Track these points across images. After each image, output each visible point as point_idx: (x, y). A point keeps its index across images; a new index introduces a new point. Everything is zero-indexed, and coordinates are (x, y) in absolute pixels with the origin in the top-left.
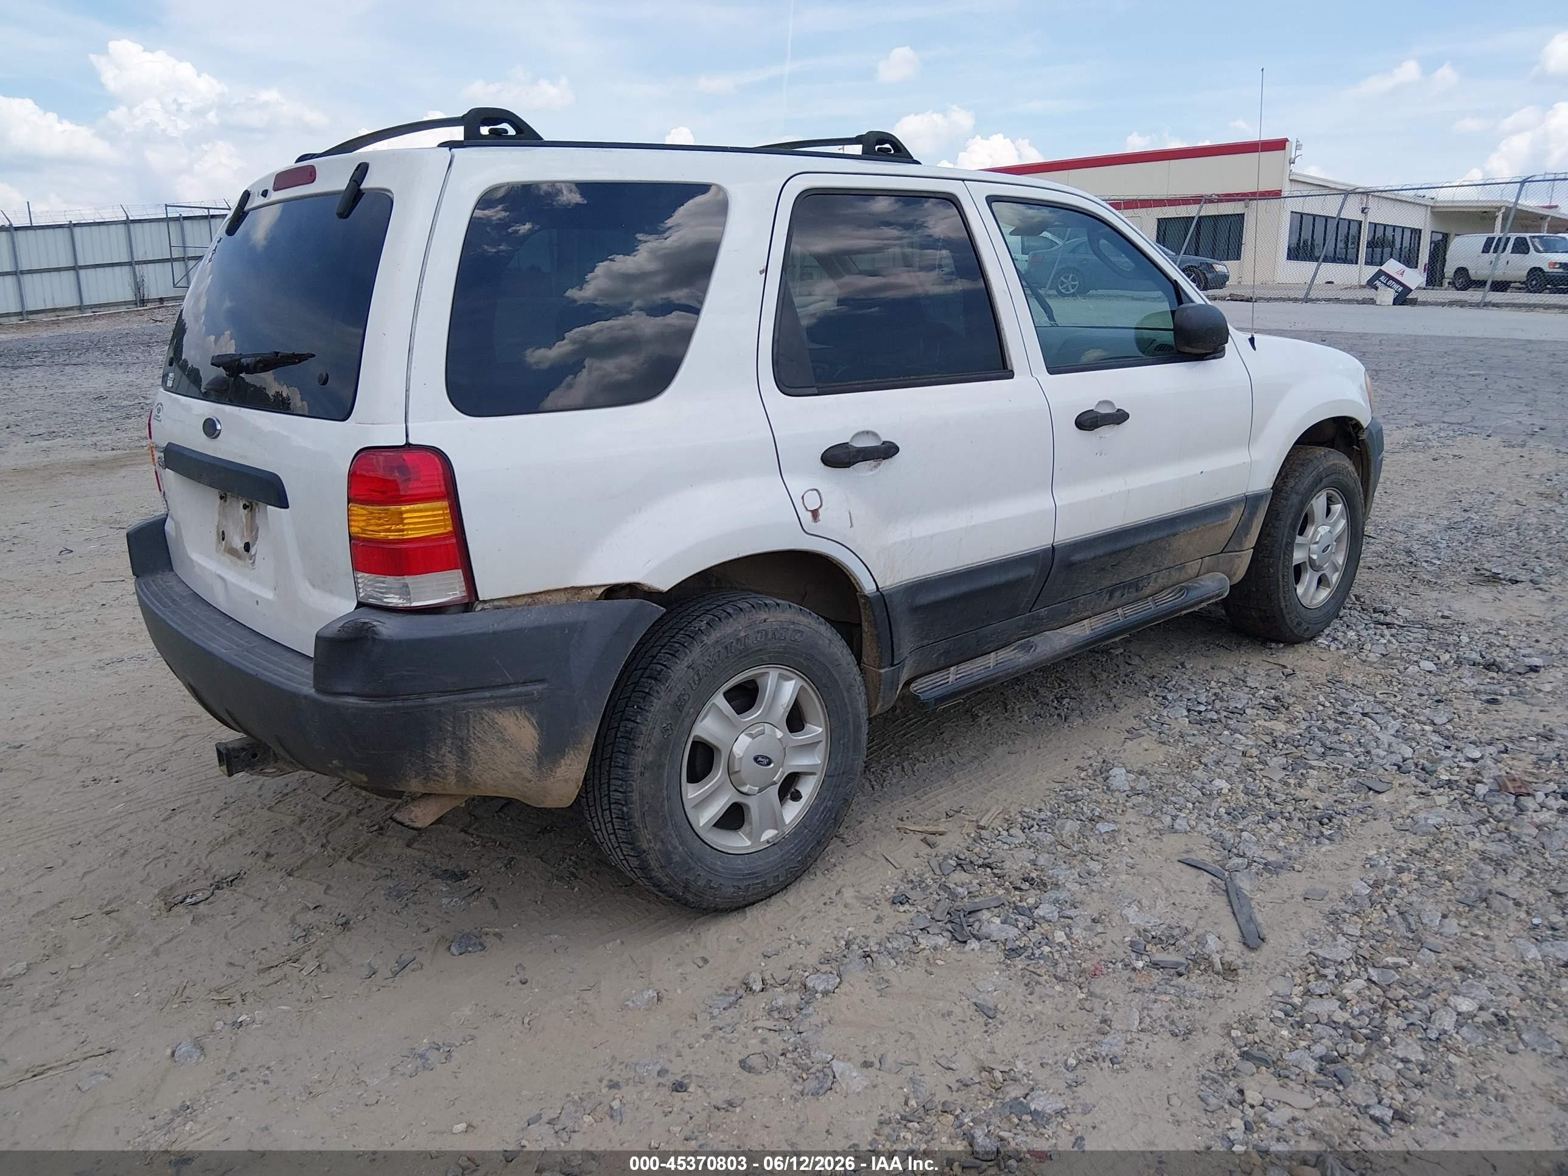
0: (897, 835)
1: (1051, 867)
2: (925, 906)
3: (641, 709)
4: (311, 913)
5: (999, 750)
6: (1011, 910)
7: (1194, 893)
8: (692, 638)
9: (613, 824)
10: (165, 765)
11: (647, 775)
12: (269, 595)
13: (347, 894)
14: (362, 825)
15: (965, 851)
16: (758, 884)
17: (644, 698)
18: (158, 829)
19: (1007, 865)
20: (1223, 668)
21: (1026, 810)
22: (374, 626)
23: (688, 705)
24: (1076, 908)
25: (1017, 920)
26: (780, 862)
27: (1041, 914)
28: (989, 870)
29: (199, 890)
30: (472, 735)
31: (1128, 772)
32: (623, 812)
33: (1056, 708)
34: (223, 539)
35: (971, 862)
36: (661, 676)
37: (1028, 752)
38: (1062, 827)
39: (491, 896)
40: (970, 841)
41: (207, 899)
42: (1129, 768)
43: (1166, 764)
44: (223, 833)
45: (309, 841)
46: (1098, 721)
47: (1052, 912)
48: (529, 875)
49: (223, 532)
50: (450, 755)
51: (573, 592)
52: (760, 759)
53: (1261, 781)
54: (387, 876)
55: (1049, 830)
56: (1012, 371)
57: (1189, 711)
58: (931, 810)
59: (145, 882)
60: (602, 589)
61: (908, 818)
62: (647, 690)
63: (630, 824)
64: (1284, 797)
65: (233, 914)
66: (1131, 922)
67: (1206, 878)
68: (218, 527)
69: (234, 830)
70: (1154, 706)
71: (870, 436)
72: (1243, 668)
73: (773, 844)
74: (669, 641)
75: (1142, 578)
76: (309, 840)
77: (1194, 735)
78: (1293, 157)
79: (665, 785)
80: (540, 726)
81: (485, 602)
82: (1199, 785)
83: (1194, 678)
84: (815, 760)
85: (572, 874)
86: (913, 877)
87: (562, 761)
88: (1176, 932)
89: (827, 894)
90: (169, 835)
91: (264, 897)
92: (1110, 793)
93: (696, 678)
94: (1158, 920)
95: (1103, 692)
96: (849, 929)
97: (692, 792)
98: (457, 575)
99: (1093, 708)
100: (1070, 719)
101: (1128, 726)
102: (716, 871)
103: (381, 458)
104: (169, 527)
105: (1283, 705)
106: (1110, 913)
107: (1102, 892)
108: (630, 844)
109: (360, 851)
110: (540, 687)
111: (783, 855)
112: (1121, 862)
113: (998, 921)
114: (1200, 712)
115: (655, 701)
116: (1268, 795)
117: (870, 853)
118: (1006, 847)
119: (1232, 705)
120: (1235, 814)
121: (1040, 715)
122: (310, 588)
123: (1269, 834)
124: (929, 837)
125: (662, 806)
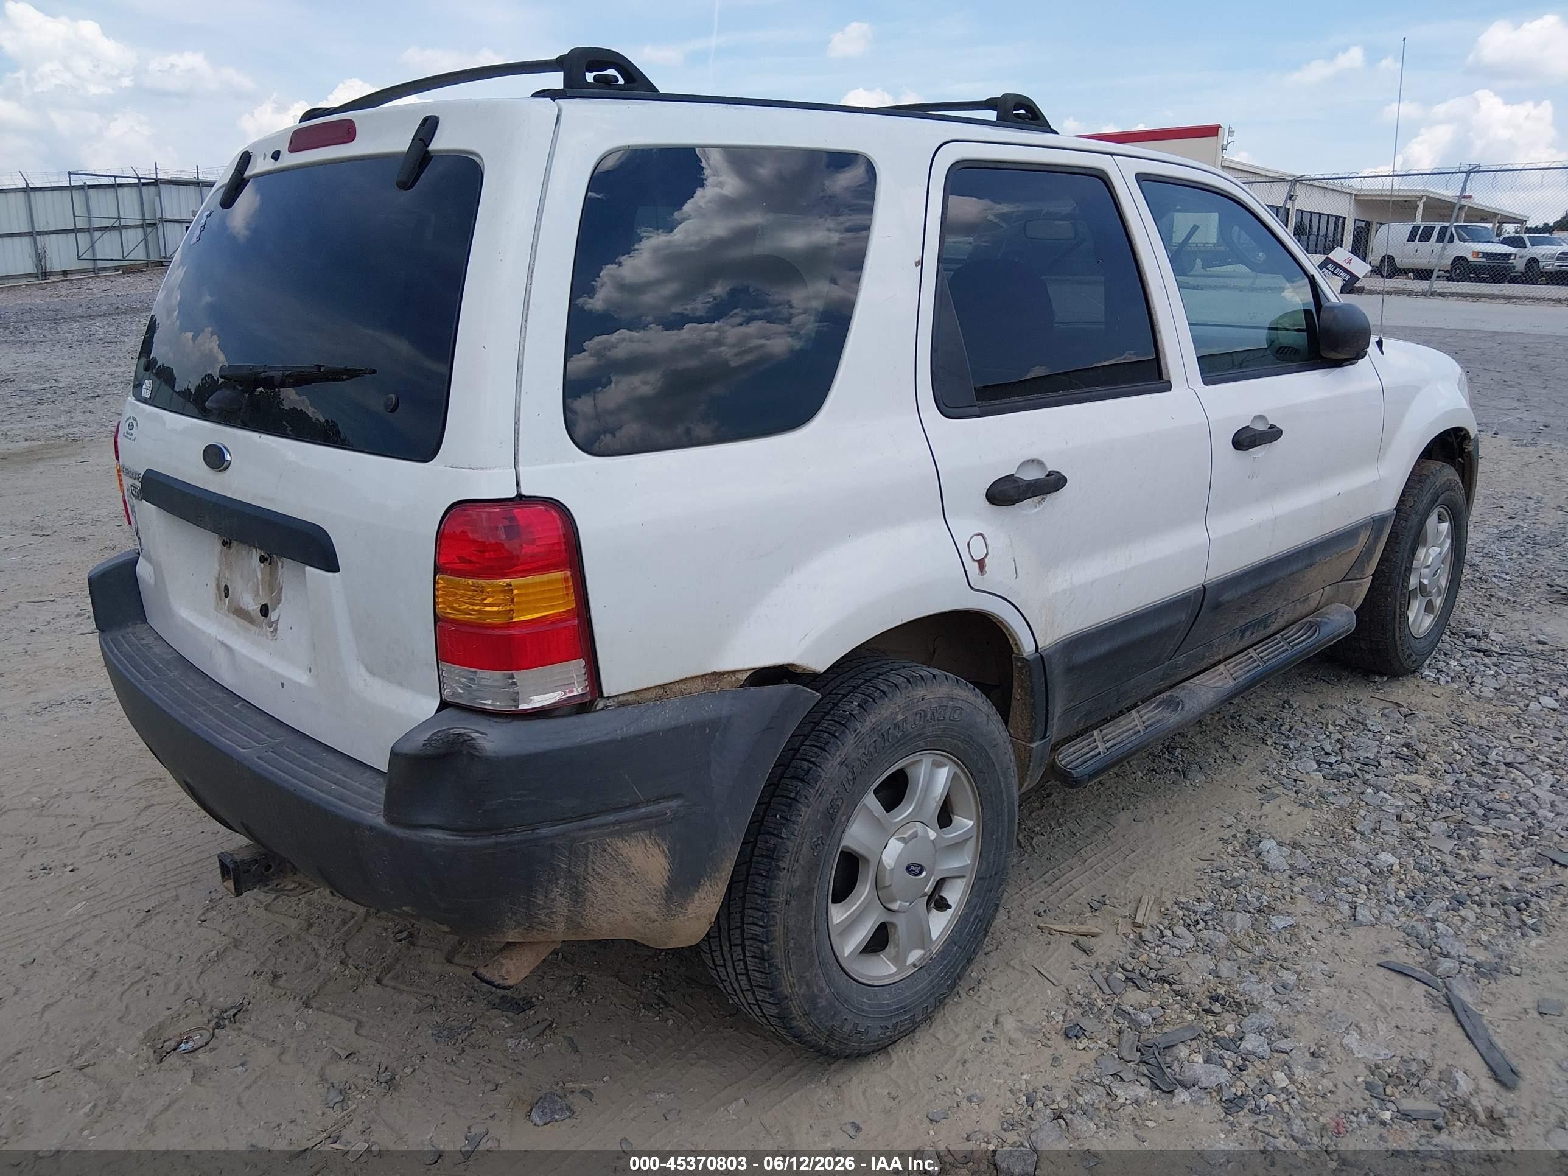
0: (1043, 938)
1: (1238, 979)
2: (1106, 1040)
3: (787, 820)
4: (344, 1063)
5: (1124, 818)
6: (1211, 1043)
7: (1413, 1010)
8: (843, 725)
9: (745, 963)
10: (130, 846)
11: (793, 903)
12: (301, 677)
13: (384, 1034)
14: (386, 930)
15: (1129, 959)
16: (906, 1020)
17: (790, 806)
18: (131, 938)
19: (1186, 977)
20: (1332, 707)
21: (1183, 899)
22: (473, 739)
23: (841, 812)
24: (1286, 1037)
25: (1221, 1057)
26: (929, 990)
27: (1250, 1048)
28: (1166, 986)
29: (194, 1030)
30: (590, 871)
31: (1280, 844)
32: (762, 950)
33: (1170, 761)
34: (227, 596)
35: (1142, 975)
36: (809, 777)
37: (1156, 820)
38: (1232, 923)
39: (567, 1034)
40: (1130, 944)
41: (207, 1044)
42: (1279, 839)
43: (1317, 833)
44: (214, 945)
45: (323, 955)
46: (1222, 777)
47: (1261, 1045)
48: (608, 1002)
49: (226, 588)
50: (562, 899)
51: (713, 678)
52: (912, 868)
53: (1430, 854)
54: (431, 1006)
55: (1218, 928)
56: (1169, 382)
57: (1318, 763)
58: (1068, 900)
59: (124, 1020)
60: (749, 673)
61: (1045, 911)
62: (792, 795)
63: (770, 966)
64: (1464, 875)
65: (242, 1065)
66: (1357, 1055)
67: (1419, 989)
68: (218, 579)
69: (227, 941)
70: (1278, 757)
71: (1035, 464)
72: (1353, 707)
73: (921, 968)
74: (813, 729)
75: (1270, 615)
76: (322, 952)
77: (1334, 794)
78: (1225, 143)
79: (814, 914)
80: (673, 855)
81: (609, 698)
82: (1364, 861)
83: (1306, 719)
84: (965, 860)
85: (660, 998)
86: (1079, 999)
87: (696, 895)
88: (1414, 1067)
89: (984, 1026)
90: (146, 947)
91: (279, 1039)
92: (1269, 874)
93: (850, 777)
94: (1387, 1052)
95: (1214, 739)
96: (1024, 1077)
97: (838, 914)
98: (577, 668)
99: (1211, 761)
100: (1191, 775)
101: (1258, 784)
102: (863, 1011)
103: (484, 516)
104: (143, 569)
105: (1417, 754)
106: (1329, 1043)
107: (1310, 1013)
108: (769, 989)
109: (390, 969)
110: (673, 804)
111: (932, 981)
112: (1315, 969)
113: (1198, 1058)
114: (1331, 764)
115: (803, 809)
116: (1445, 872)
117: (1015, 963)
118: (1177, 952)
119: (1363, 755)
120: (1418, 898)
121: (1154, 770)
122: (367, 676)
123: (1465, 925)
124: (1081, 939)
125: (810, 940)
